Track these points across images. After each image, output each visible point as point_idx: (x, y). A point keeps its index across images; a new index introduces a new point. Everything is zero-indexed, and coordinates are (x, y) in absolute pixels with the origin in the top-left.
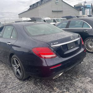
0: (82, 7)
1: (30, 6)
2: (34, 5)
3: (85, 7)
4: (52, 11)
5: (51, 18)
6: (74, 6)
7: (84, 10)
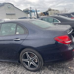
0: (29, 11)
3: (31, 11)
4: (7, 14)
5: (10, 19)
6: (23, 10)
7: (31, 13)
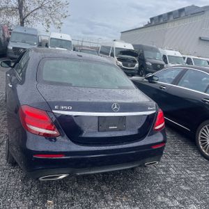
1: (152, 19)
2: (160, 17)
4: (200, 38)
